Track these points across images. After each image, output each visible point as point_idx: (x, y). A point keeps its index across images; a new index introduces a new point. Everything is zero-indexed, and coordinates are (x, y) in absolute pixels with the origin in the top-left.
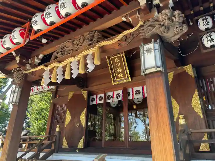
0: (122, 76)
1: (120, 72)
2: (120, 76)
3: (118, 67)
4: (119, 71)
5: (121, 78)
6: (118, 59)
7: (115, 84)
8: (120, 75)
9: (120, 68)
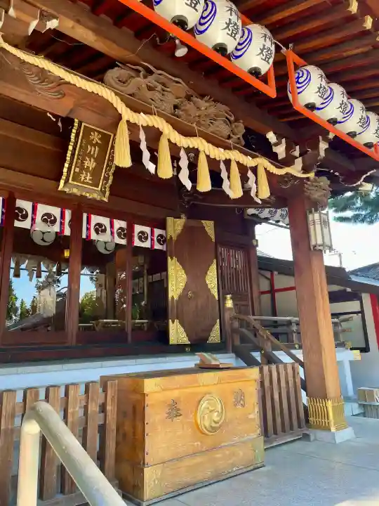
0: (90, 180)
1: (88, 167)
2: (83, 178)
3: (90, 156)
4: (86, 164)
5: (83, 183)
6: (100, 139)
7: (67, 190)
8: (84, 175)
9: (92, 160)
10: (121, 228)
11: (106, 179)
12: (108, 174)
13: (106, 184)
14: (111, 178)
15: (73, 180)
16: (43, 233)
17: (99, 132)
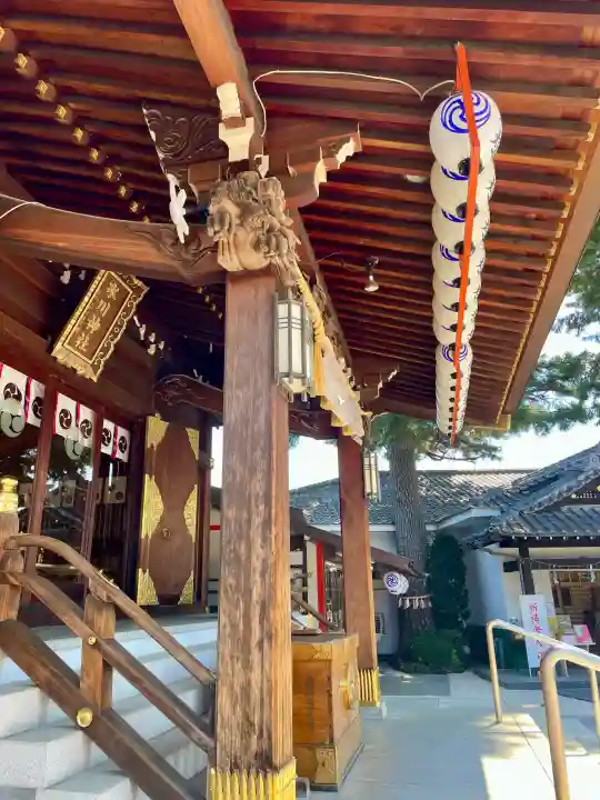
0: (86, 347)
1: (90, 329)
3: (98, 314)
4: (89, 324)
6: (116, 294)
7: (59, 356)
8: (82, 339)
9: (99, 320)
10: (86, 421)
11: (105, 350)
12: (109, 344)
13: (102, 357)
14: (112, 349)
15: (69, 344)
16: (13, 417)
17: (119, 285)
